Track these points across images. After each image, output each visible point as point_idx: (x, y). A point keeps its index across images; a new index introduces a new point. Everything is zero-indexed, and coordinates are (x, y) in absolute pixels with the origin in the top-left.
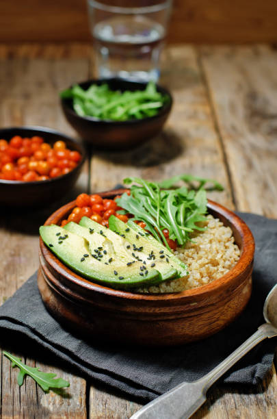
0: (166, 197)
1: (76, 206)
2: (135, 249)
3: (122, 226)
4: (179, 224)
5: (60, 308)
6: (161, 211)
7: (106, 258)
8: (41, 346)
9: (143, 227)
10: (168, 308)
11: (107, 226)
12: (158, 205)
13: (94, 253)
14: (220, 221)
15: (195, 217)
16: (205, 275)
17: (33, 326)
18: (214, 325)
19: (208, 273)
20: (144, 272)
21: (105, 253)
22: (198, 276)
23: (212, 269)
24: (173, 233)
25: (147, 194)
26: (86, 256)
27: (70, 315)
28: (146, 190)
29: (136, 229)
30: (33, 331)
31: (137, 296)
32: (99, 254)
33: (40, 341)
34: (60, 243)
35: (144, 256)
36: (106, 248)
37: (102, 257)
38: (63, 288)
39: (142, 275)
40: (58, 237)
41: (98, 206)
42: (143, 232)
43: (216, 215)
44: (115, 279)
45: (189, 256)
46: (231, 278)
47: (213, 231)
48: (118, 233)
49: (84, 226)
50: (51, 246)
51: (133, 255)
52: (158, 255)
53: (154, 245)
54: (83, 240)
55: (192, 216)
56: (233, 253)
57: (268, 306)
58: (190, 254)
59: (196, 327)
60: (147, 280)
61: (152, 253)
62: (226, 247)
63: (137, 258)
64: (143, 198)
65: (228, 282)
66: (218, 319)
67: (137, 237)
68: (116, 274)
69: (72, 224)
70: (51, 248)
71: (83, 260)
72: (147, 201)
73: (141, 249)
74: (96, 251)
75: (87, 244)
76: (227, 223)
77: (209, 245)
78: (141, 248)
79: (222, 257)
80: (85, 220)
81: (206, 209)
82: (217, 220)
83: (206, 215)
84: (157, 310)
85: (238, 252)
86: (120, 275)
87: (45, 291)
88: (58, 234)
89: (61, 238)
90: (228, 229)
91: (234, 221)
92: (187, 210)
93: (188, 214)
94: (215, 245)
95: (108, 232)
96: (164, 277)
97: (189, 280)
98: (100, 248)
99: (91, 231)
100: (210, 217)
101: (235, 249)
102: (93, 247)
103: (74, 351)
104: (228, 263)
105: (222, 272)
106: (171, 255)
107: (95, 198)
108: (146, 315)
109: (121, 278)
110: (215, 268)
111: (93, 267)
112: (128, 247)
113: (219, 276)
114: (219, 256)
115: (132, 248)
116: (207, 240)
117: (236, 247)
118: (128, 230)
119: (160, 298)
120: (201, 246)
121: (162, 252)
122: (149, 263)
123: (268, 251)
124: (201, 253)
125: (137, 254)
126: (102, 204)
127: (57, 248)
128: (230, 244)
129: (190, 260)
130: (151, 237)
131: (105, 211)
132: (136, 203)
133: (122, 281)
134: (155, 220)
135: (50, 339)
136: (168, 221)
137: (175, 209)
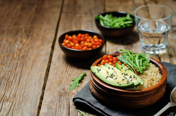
0: (135, 56)
1: (103, 59)
2: (125, 75)
3: (120, 66)
4: (140, 66)
5: (98, 95)
6: (133, 61)
7: (114, 78)
8: (91, 108)
9: (127, 67)
10: (136, 95)
11: (114, 66)
12: (132, 59)
13: (110, 76)
14: (155, 65)
15: (146, 64)
16: (149, 84)
17: (89, 101)
18: (152, 102)
19: (150, 83)
20: (128, 83)
21: (114, 76)
22: (147, 84)
23: (152, 82)
24: (138, 69)
25: (128, 55)
26: (108, 77)
27: (101, 97)
28: (128, 54)
29: (125, 68)
30: (89, 103)
31: (126, 91)
32: (112, 76)
33: (91, 106)
34: (98, 72)
35: (128, 77)
36: (114, 74)
37: (113, 77)
38: (99, 88)
39: (127, 84)
40: (97, 70)
41: (111, 59)
42: (128, 69)
43: (153, 63)
44: (118, 85)
45: (143, 77)
46: (159, 85)
47: (152, 69)
48: (119, 69)
49: (106, 66)
51: (124, 76)
52: (133, 77)
53: (131, 73)
54: (106, 71)
55: (145, 63)
56: (159, 76)
57: (172, 96)
58: (144, 76)
59: (146, 102)
60: (129, 85)
61: (131, 76)
62: (157, 74)
63: (125, 78)
64: (127, 57)
65: (158, 87)
66: (154, 100)
67: (125, 70)
68: (118, 83)
69: (102, 66)
70: (95, 74)
71: (106, 78)
72: (128, 58)
73: (127, 75)
74: (111, 75)
75: (108, 72)
76: (157, 66)
77: (151, 74)
78: (127, 74)
79: (155, 78)
80: (106, 64)
81: (149, 61)
82: (154, 65)
83: (149, 63)
84: (133, 96)
85: (161, 76)
86: (120, 83)
87: (92, 89)
88: (97, 69)
89: (98, 70)
90: (157, 68)
91: (160, 65)
92: (143, 61)
93: (143, 63)
94: (153, 74)
95: (115, 68)
96: (135, 85)
97: (144, 86)
98: (112, 74)
99: (109, 68)
100: (151, 63)
101: (160, 75)
102: (110, 74)
103: (103, 110)
104: (157, 80)
105: (156, 83)
106: (138, 77)
107: (110, 56)
108: (129, 97)
110: (153, 82)
111: (110, 81)
112: (122, 74)
113: (154, 84)
114: (154, 77)
115: (124, 74)
116: (150, 72)
117: (160, 74)
118: (122, 68)
119: (134, 92)
120: (148, 74)
121: (134, 76)
122: (130, 80)
123: (171, 76)
124: (148, 76)
125: (125, 76)
126: (112, 58)
127: (97, 74)
128: (158, 73)
129: (144, 79)
130: (130, 70)
131: (113, 61)
132: (125, 58)
133: (120, 86)
134: (132, 64)
135: (95, 106)
136: (136, 65)
137: (139, 60)
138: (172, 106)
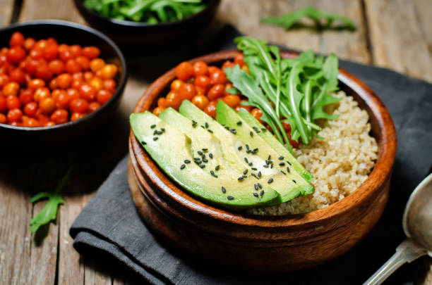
0: (288, 69)
1: (176, 78)
2: (249, 152)
3: (232, 116)
4: (303, 114)
5: (154, 220)
6: (282, 94)
7: (211, 165)
8: (131, 270)
9: (258, 116)
10: (287, 234)
11: (213, 115)
12: (278, 84)
13: (197, 156)
14: (354, 100)
15: (324, 99)
16: (334, 186)
17: (122, 244)
18: (342, 247)
19: (338, 184)
20: (259, 192)
21: (211, 156)
22: (326, 189)
23: (342, 175)
24: (297, 128)
25: (263, 67)
26: (188, 162)
27: (166, 230)
28: (262, 59)
29: (250, 122)
30: (122, 249)
31: (250, 222)
32: (204, 157)
33: (131, 264)
34: (156, 139)
35: (259, 162)
36: (212, 150)
37: (206, 162)
38: (159, 200)
39: (257, 196)
40: (153, 130)
41: (203, 79)
42: (260, 127)
43: (349, 92)
44: (222, 199)
45: (314, 158)
46: (367, 193)
47: (345, 117)
48: (228, 128)
49: (184, 114)
50: (144, 143)
51: (246, 160)
52: (276, 162)
53: (272, 146)
54: (185, 138)
55: (320, 97)
56: (369, 149)
57: (409, 213)
58: (317, 155)
60: (263, 203)
61: (270, 158)
62: (361, 140)
63: (251, 165)
64: (259, 73)
65: (363, 200)
66: (348, 240)
67: (251, 134)
68: (224, 191)
69: (171, 111)
70: (144, 146)
71: (183, 167)
72: (264, 78)
73: (255, 152)
74: (200, 154)
75: (189, 142)
76: (362, 105)
77: (339, 141)
78: (256, 150)
79: (356, 158)
80: (186, 105)
81: (336, 83)
82: (350, 98)
83: (337, 92)
84: (274, 237)
85: (375, 148)
86: (229, 193)
87: (136, 194)
88: (153, 127)
89: (156, 133)
90: (364, 113)
91: (371, 102)
92: (315, 90)
93: (315, 95)
94: (348, 142)
95: (214, 125)
96: (284, 199)
97: (314, 195)
98: (205, 150)
99: (194, 124)
100: (342, 94)
101: (372, 143)
102: (197, 148)
103: (170, 277)
104: (363, 166)
105: (356, 182)
106: (293, 160)
107: (200, 67)
108: (260, 241)
109: (231, 198)
110: (347, 175)
111: (196, 179)
112: (240, 149)
113: (352, 188)
114: (352, 157)
115: (245, 149)
116: (337, 133)
117: (373, 140)
118: (240, 124)
119: (278, 224)
120: (331, 143)
121: (282, 158)
122: (268, 173)
123: (409, 131)
124: (330, 154)
125: (251, 158)
126: (208, 75)
127: (152, 147)
128: (365, 136)
129: (316, 164)
130: (268, 133)
131: (212, 86)
132: (251, 78)
133: (231, 202)
134: (274, 107)
135: (142, 261)
136: (290, 108)
137: (299, 95)
138: (409, 261)
